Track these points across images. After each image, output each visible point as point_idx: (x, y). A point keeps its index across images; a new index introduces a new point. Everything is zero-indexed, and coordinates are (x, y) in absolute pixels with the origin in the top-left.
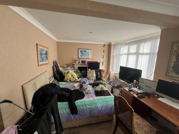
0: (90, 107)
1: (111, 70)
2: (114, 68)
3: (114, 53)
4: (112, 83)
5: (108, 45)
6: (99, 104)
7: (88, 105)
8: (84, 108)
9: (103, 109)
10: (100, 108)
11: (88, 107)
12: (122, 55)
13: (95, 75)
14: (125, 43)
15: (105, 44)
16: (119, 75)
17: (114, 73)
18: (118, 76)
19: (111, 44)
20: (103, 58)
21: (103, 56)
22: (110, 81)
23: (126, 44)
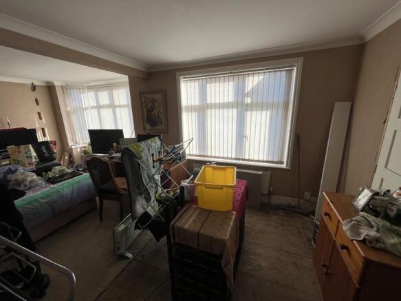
0: (47, 200)
1: (70, 143)
2: (78, 137)
3: (67, 105)
4: (81, 167)
5: (44, 86)
6: (65, 189)
7: (42, 198)
8: (35, 206)
9: (75, 195)
10: (69, 196)
11: (42, 201)
12: (87, 109)
13: (34, 154)
14: (86, 85)
15: (36, 83)
16: (90, 147)
17: (80, 148)
18: (90, 149)
19: (54, 86)
20: (41, 119)
21: (39, 113)
22: (76, 164)
23: (90, 88)
